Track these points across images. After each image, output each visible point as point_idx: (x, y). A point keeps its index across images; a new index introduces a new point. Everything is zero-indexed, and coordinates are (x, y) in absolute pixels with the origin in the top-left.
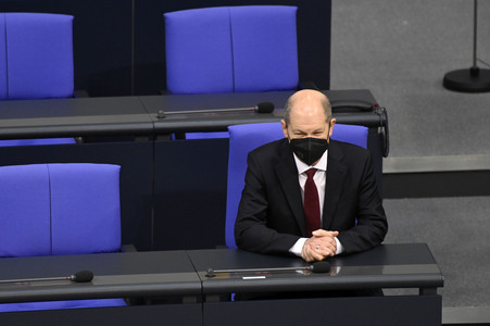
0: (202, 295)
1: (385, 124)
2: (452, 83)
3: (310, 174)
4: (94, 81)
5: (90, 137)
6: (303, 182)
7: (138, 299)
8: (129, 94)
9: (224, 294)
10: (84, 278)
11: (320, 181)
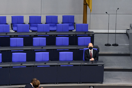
0: (81, 65)
1: (99, 49)
2: (106, 45)
3: (91, 51)
4: (71, 44)
5: (70, 49)
6: (90, 52)
7: (74, 65)
8: (74, 45)
9: (83, 65)
10: (69, 63)
11: (92, 52)
